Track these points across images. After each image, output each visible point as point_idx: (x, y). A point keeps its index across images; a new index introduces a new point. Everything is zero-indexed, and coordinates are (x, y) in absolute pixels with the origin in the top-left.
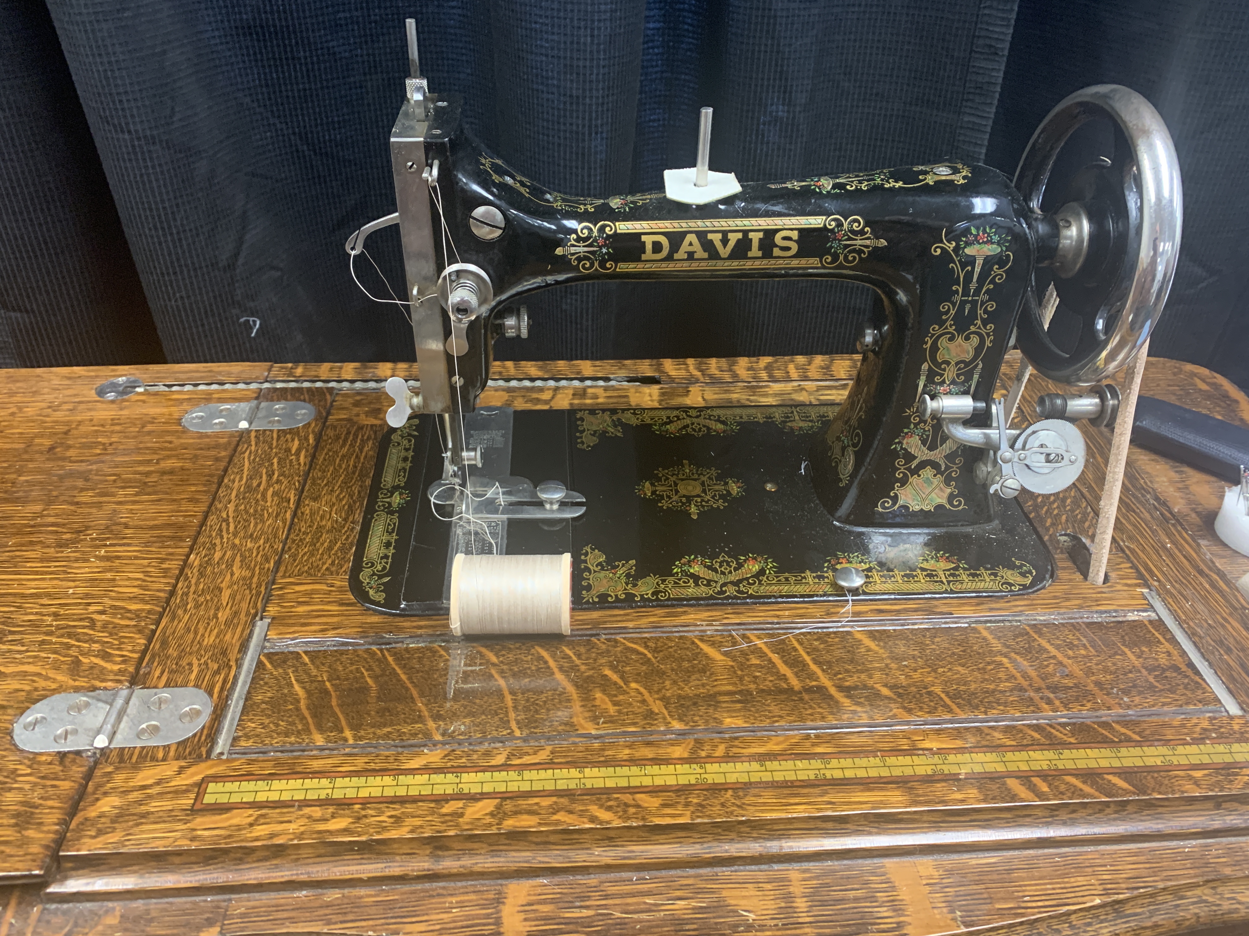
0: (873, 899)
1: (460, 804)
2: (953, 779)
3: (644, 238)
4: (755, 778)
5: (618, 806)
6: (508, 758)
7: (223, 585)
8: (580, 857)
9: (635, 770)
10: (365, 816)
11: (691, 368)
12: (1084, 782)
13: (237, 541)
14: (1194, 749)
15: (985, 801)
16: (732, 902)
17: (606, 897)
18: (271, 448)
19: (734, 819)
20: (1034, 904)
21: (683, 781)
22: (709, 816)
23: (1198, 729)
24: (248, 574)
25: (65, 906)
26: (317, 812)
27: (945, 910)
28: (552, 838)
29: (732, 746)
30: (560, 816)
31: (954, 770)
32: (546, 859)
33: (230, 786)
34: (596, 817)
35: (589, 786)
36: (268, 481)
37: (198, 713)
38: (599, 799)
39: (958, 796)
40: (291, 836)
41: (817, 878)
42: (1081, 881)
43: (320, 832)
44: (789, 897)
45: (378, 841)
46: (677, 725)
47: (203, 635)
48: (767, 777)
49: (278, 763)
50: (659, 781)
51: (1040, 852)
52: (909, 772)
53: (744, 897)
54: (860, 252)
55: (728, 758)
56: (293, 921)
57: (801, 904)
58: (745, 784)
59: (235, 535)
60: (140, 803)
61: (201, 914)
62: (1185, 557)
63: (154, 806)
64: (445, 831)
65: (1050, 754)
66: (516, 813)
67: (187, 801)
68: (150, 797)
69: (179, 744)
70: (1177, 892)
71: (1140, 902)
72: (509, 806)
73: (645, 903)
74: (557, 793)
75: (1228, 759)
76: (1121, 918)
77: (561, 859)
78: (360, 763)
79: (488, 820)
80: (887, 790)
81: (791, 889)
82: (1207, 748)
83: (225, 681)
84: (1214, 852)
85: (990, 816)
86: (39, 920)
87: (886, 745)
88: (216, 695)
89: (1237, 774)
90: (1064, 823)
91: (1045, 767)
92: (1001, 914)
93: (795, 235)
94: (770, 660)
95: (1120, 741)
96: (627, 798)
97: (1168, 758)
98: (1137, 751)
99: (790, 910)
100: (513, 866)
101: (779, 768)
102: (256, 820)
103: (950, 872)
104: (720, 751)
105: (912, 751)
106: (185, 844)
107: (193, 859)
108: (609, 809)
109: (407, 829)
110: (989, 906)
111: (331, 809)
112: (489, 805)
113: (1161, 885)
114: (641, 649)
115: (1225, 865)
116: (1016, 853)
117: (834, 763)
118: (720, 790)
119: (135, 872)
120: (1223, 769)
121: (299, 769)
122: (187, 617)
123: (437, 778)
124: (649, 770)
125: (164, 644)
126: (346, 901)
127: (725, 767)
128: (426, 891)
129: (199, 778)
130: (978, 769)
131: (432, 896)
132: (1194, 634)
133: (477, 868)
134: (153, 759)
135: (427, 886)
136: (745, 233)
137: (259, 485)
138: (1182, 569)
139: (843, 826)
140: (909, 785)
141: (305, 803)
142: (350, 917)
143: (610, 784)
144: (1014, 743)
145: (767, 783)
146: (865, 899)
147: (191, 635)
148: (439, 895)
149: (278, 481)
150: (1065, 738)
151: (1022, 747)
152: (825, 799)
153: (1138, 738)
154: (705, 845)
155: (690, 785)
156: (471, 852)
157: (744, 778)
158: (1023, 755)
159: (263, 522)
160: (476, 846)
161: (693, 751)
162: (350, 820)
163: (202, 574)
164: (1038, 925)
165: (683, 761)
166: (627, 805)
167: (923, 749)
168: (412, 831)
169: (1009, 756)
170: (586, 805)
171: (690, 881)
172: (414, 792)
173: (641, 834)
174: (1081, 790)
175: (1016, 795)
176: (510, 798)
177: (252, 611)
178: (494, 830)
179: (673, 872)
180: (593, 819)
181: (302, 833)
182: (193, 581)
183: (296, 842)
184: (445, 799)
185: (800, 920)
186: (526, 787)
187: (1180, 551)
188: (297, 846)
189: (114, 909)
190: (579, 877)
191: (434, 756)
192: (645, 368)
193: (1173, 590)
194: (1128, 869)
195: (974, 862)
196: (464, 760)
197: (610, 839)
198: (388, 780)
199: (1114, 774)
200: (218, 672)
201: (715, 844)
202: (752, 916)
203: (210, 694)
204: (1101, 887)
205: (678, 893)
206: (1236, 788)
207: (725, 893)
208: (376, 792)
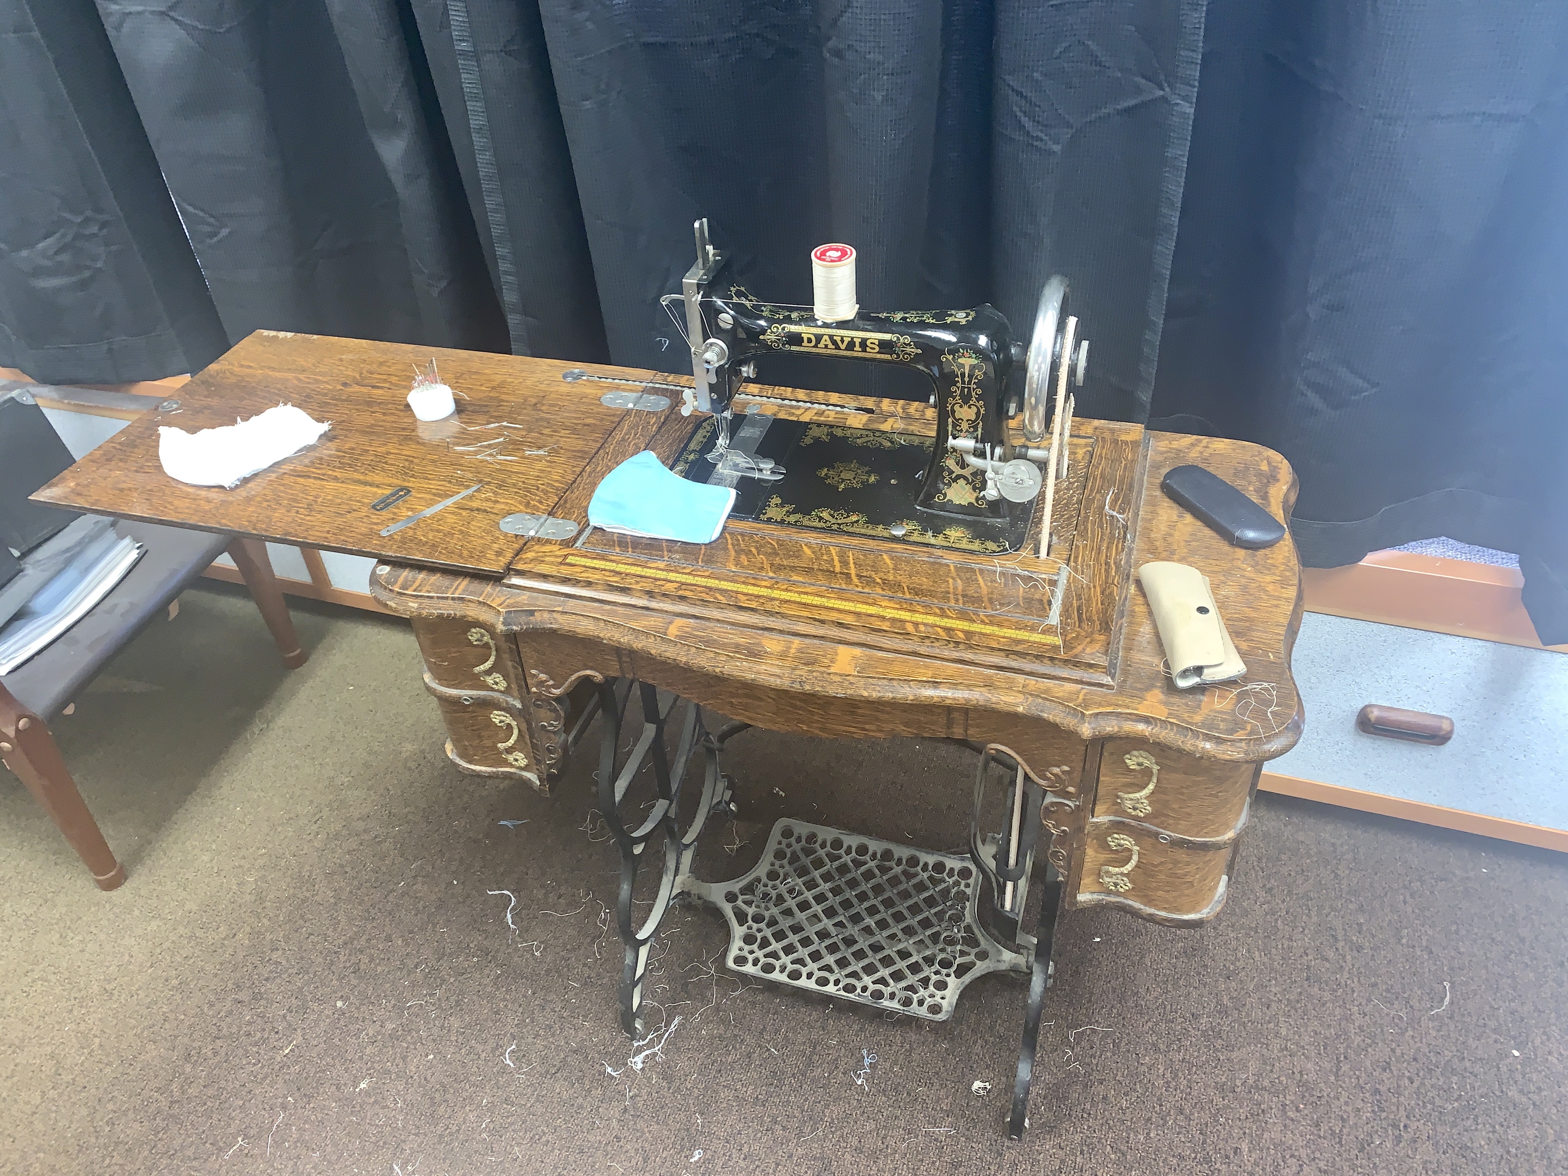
1: (665, 583)
3: (803, 335)
4: (793, 599)
5: (728, 597)
6: (692, 571)
9: (743, 586)
10: (626, 579)
11: (899, 406)
14: (1012, 631)
18: (641, 420)
21: (761, 593)
23: (1026, 625)
25: (508, 588)
26: (607, 573)
29: (791, 586)
30: (703, 595)
31: (886, 614)
33: (577, 558)
34: (718, 599)
35: (720, 587)
36: (633, 437)
37: (572, 531)
38: (722, 593)
40: (595, 580)
43: (607, 581)
45: (627, 589)
46: (771, 574)
49: (598, 554)
50: (750, 592)
51: (913, 658)
52: (864, 611)
54: (910, 355)
55: (786, 590)
56: (590, 612)
58: (787, 600)
60: (542, 557)
61: (559, 600)
63: (547, 559)
64: (655, 591)
65: (937, 618)
66: (686, 590)
67: (560, 560)
68: (547, 555)
69: (562, 540)
72: (684, 587)
74: (705, 587)
75: (1025, 638)
78: (631, 561)
79: (674, 591)
82: (1019, 632)
84: (999, 676)
86: (500, 591)
87: (862, 600)
88: (581, 526)
93: (877, 342)
94: (833, 559)
95: (978, 621)
96: (734, 595)
97: (995, 631)
98: (982, 626)
101: (806, 598)
102: (584, 572)
103: (866, 656)
104: (785, 587)
105: (872, 604)
106: (554, 573)
107: (559, 581)
108: (724, 597)
109: (640, 587)
111: (614, 574)
112: (676, 585)
114: (774, 543)
118: (775, 600)
119: (535, 581)
120: (1019, 641)
121: (604, 559)
122: (578, 493)
123: (659, 572)
124: (749, 587)
125: (566, 502)
127: (782, 593)
129: (566, 553)
130: (897, 616)
133: (665, 609)
134: (551, 543)
135: (643, 611)
136: (852, 338)
137: (628, 438)
141: (604, 570)
143: (729, 588)
144: (924, 611)
145: (797, 602)
146: (821, 655)
147: (578, 501)
149: (639, 438)
150: (951, 615)
151: (926, 613)
153: (988, 622)
155: (763, 595)
156: (663, 602)
157: (788, 598)
158: (924, 616)
160: (666, 599)
161: (772, 585)
162: (619, 579)
163: (589, 476)
165: (766, 587)
166: (732, 597)
167: (877, 605)
168: (642, 588)
169: (918, 615)
170: (716, 594)
171: (751, 634)
172: (648, 575)
173: (734, 608)
176: (686, 585)
178: (675, 595)
179: (743, 627)
181: (599, 580)
182: (585, 478)
183: (597, 582)
184: (659, 580)
186: (694, 582)
188: (596, 584)
191: (661, 565)
192: (871, 402)
196: (673, 568)
197: (721, 608)
198: (639, 569)
200: (584, 517)
203: (579, 524)
206: (1019, 650)
207: (763, 640)
208: (633, 572)
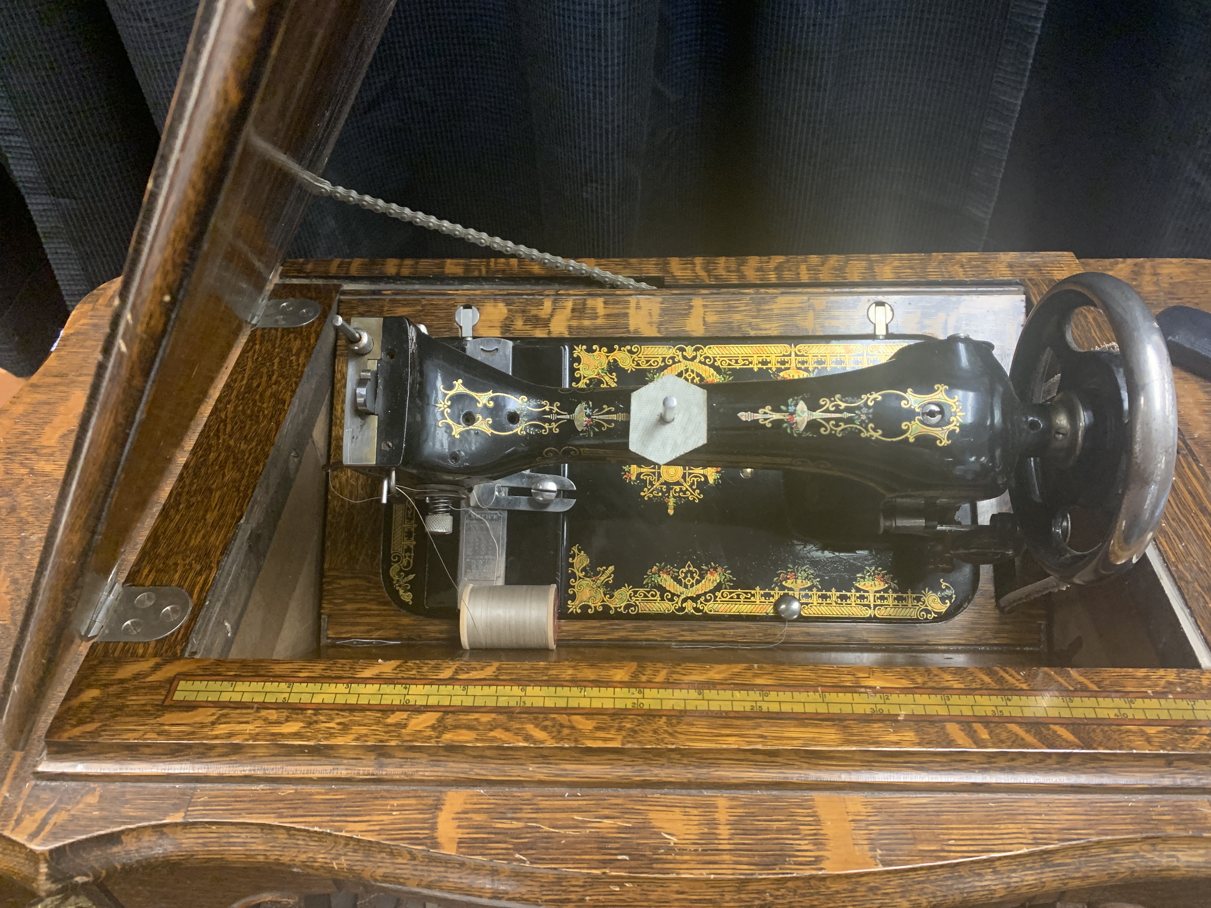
0: (795, 831)
1: (405, 715)
2: (891, 720)
4: (690, 706)
5: (553, 726)
6: (456, 672)
7: (214, 487)
8: (515, 772)
9: (575, 691)
10: (316, 722)
11: (698, 268)
12: (1028, 732)
13: (232, 443)
14: (1154, 703)
15: (920, 744)
16: (658, 824)
17: (538, 810)
18: (274, 347)
19: (663, 746)
20: (958, 848)
21: (620, 704)
22: (639, 742)
23: (1162, 682)
24: (238, 476)
25: (54, 784)
26: (273, 715)
27: (866, 848)
28: (488, 753)
29: (674, 673)
30: (497, 733)
31: (894, 710)
32: (483, 772)
33: (199, 685)
34: (531, 736)
35: (528, 704)
36: (267, 382)
38: (536, 719)
39: (894, 738)
40: (247, 737)
41: (744, 806)
42: (1012, 828)
43: (273, 734)
44: (713, 824)
45: (326, 747)
47: (190, 536)
48: (703, 706)
49: (243, 665)
50: (597, 704)
51: (975, 796)
52: (847, 709)
53: (669, 820)
55: (668, 684)
56: (250, 812)
57: (724, 831)
58: (680, 711)
59: (230, 436)
60: (118, 696)
61: (168, 799)
62: (1190, 493)
63: (131, 699)
64: (387, 741)
65: (997, 700)
66: (456, 727)
67: (159, 697)
68: (127, 690)
69: (157, 641)
70: (1112, 846)
71: (1071, 853)
72: (450, 720)
73: (573, 819)
74: (497, 710)
75: (1189, 716)
76: (1049, 867)
77: (496, 773)
78: (318, 669)
79: (429, 732)
80: (822, 727)
81: (717, 816)
82: (1169, 703)
83: (205, 582)
84: (1159, 809)
85: (925, 759)
86: (29, 796)
87: (828, 680)
88: (195, 596)
89: (1195, 733)
90: (1002, 770)
91: (990, 713)
92: (923, 855)
95: (1076, 690)
96: (563, 719)
97: (1123, 711)
98: (1092, 702)
99: (712, 836)
100: (451, 776)
101: (717, 697)
102: (218, 718)
103: (879, 810)
104: (661, 677)
105: (854, 689)
106: (151, 739)
107: (160, 751)
108: (545, 728)
109: (352, 737)
110: (912, 847)
111: (285, 713)
112: (431, 718)
113: (1095, 839)
115: (1169, 823)
116: (950, 795)
117: (773, 695)
118: (654, 716)
119: (111, 759)
120: (1180, 726)
121: (262, 672)
122: (178, 517)
123: (387, 689)
124: (589, 691)
126: (298, 797)
127: (664, 693)
128: (371, 792)
129: (171, 674)
130: (919, 711)
131: (377, 798)
132: (1182, 578)
133: (418, 776)
134: (134, 654)
135: (373, 787)
137: (258, 386)
138: (1184, 505)
139: (773, 759)
140: (845, 723)
141: (264, 706)
142: (300, 812)
143: (549, 703)
144: (962, 686)
145: (702, 711)
146: (788, 831)
147: (179, 536)
148: (382, 797)
149: (277, 382)
150: (1017, 683)
151: (969, 691)
152: (757, 732)
153: (1095, 688)
154: (637, 768)
155: (626, 709)
156: (413, 761)
157: (680, 706)
158: (969, 699)
159: (258, 422)
160: (417, 755)
161: (635, 675)
162: (302, 725)
164: (960, 869)
165: (623, 684)
166: (562, 726)
167: (866, 687)
168: (357, 739)
169: (955, 699)
170: (522, 723)
171: (619, 801)
172: (363, 701)
173: (573, 754)
174: (1022, 739)
175: (953, 740)
176: (453, 712)
177: (238, 514)
178: (433, 743)
179: (603, 791)
180: (528, 738)
181: (258, 734)
182: (188, 481)
183: (251, 742)
184: (391, 709)
185: (721, 847)
186: (468, 702)
187: (1185, 485)
188: (253, 747)
189: (94, 789)
190: (515, 789)
191: (387, 667)
192: (651, 267)
193: (1168, 529)
194: (1062, 820)
195: (904, 801)
196: (414, 672)
197: (544, 757)
198: (341, 688)
199: (1061, 724)
200: (199, 573)
201: (646, 767)
202: (674, 839)
203: (191, 594)
204: (1031, 836)
205: (606, 812)
206: (1190, 748)
207: (651, 815)
208: (329, 699)
